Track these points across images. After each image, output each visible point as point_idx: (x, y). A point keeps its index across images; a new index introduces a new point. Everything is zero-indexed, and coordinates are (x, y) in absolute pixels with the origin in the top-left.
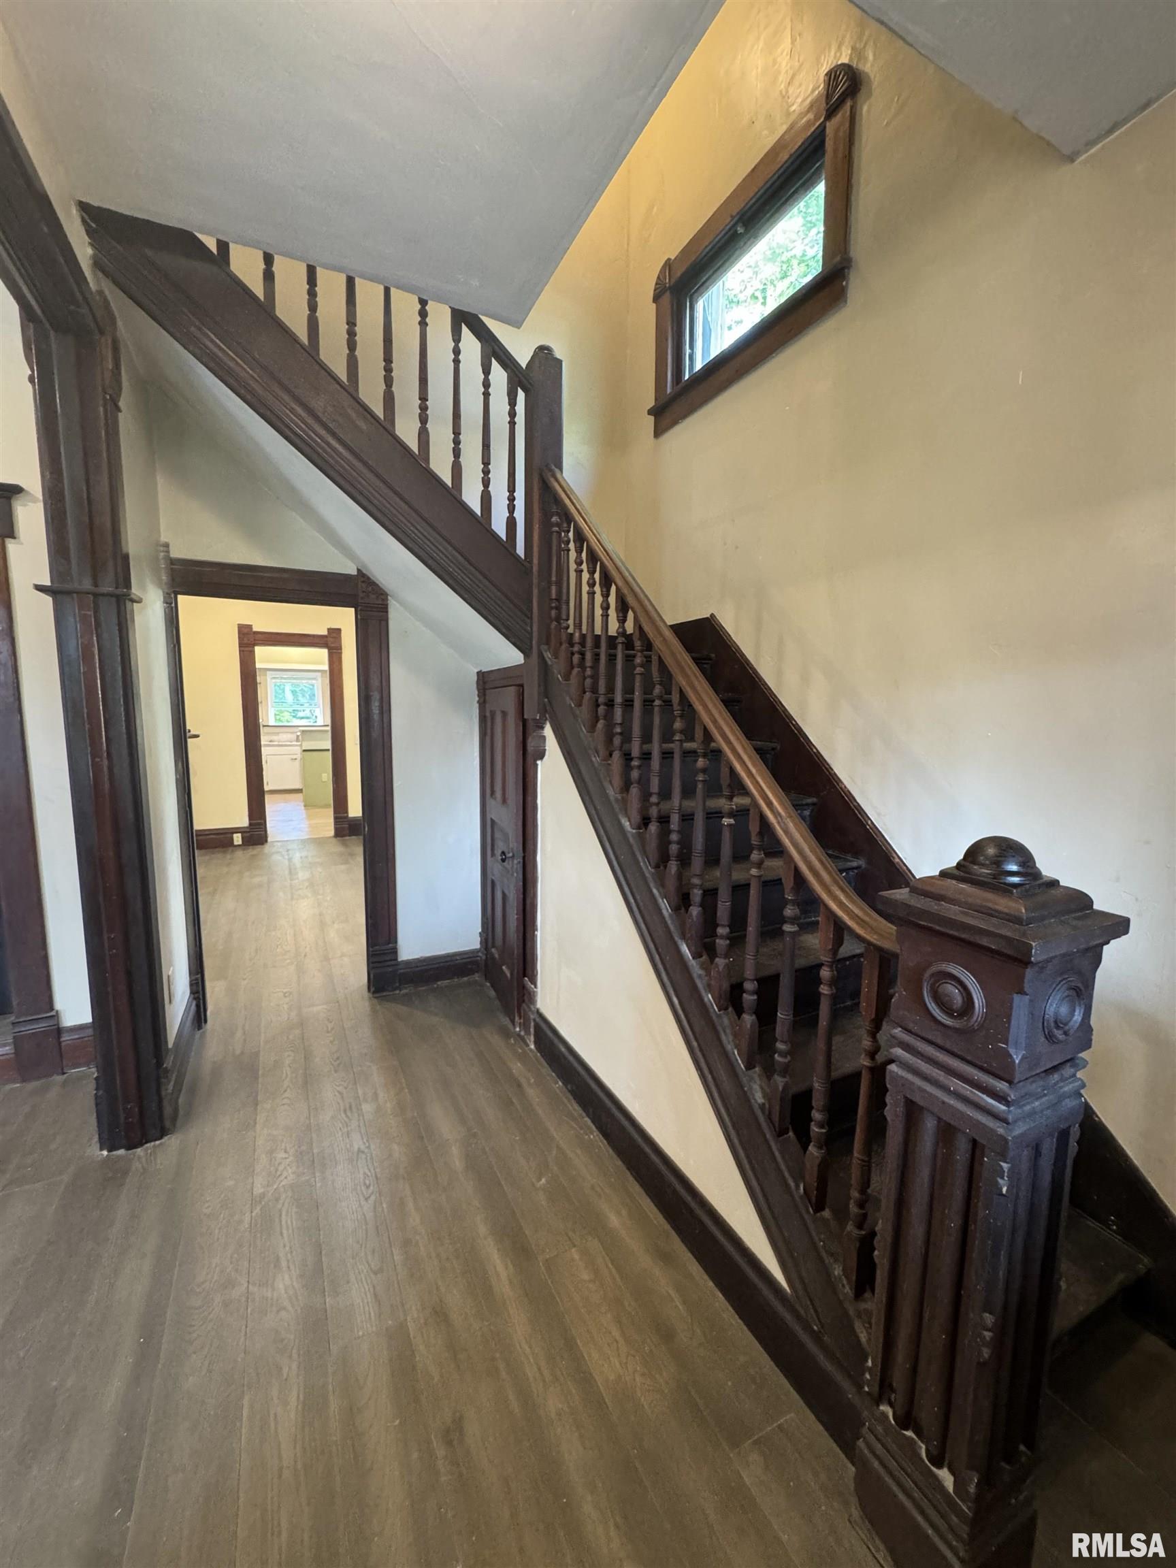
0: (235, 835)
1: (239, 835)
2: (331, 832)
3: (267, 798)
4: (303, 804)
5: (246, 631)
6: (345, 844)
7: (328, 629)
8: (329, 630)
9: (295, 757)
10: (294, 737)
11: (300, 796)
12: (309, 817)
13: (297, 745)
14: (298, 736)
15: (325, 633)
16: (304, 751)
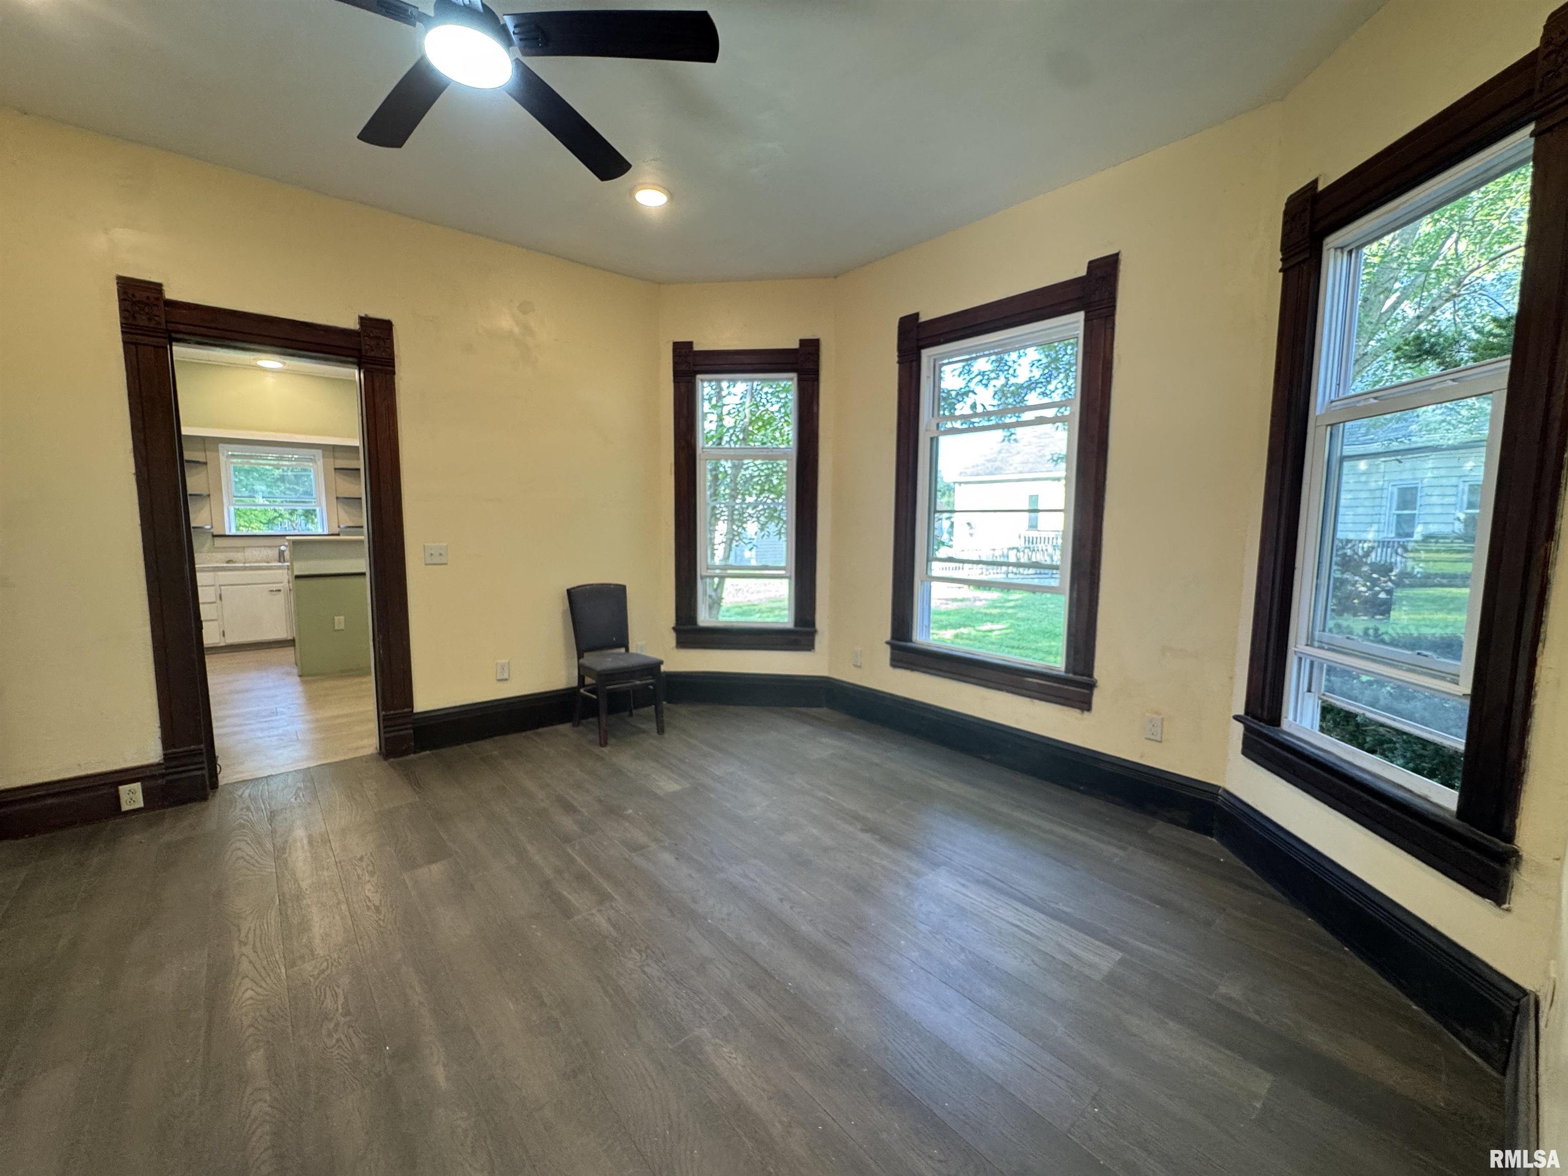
0: (123, 789)
1: (137, 786)
2: (370, 743)
3: (211, 663)
4: (295, 671)
5: (141, 295)
6: (415, 783)
7: (361, 318)
8: (364, 320)
9: (275, 587)
10: (274, 553)
11: (288, 654)
12: (313, 701)
13: (279, 568)
14: (281, 553)
15: (353, 324)
16: (297, 577)
